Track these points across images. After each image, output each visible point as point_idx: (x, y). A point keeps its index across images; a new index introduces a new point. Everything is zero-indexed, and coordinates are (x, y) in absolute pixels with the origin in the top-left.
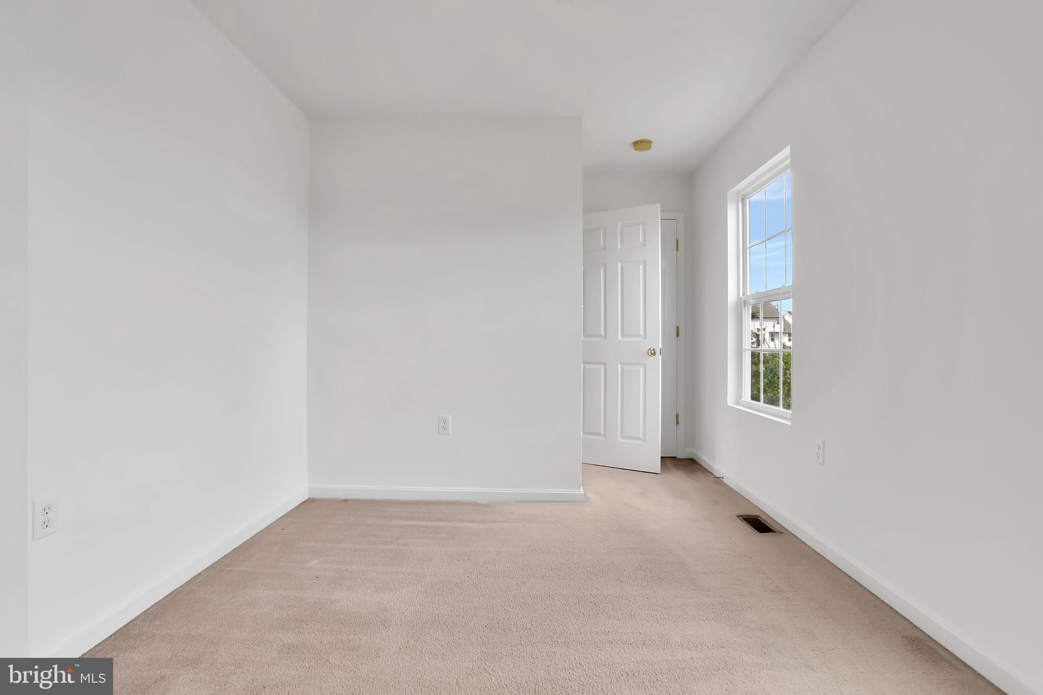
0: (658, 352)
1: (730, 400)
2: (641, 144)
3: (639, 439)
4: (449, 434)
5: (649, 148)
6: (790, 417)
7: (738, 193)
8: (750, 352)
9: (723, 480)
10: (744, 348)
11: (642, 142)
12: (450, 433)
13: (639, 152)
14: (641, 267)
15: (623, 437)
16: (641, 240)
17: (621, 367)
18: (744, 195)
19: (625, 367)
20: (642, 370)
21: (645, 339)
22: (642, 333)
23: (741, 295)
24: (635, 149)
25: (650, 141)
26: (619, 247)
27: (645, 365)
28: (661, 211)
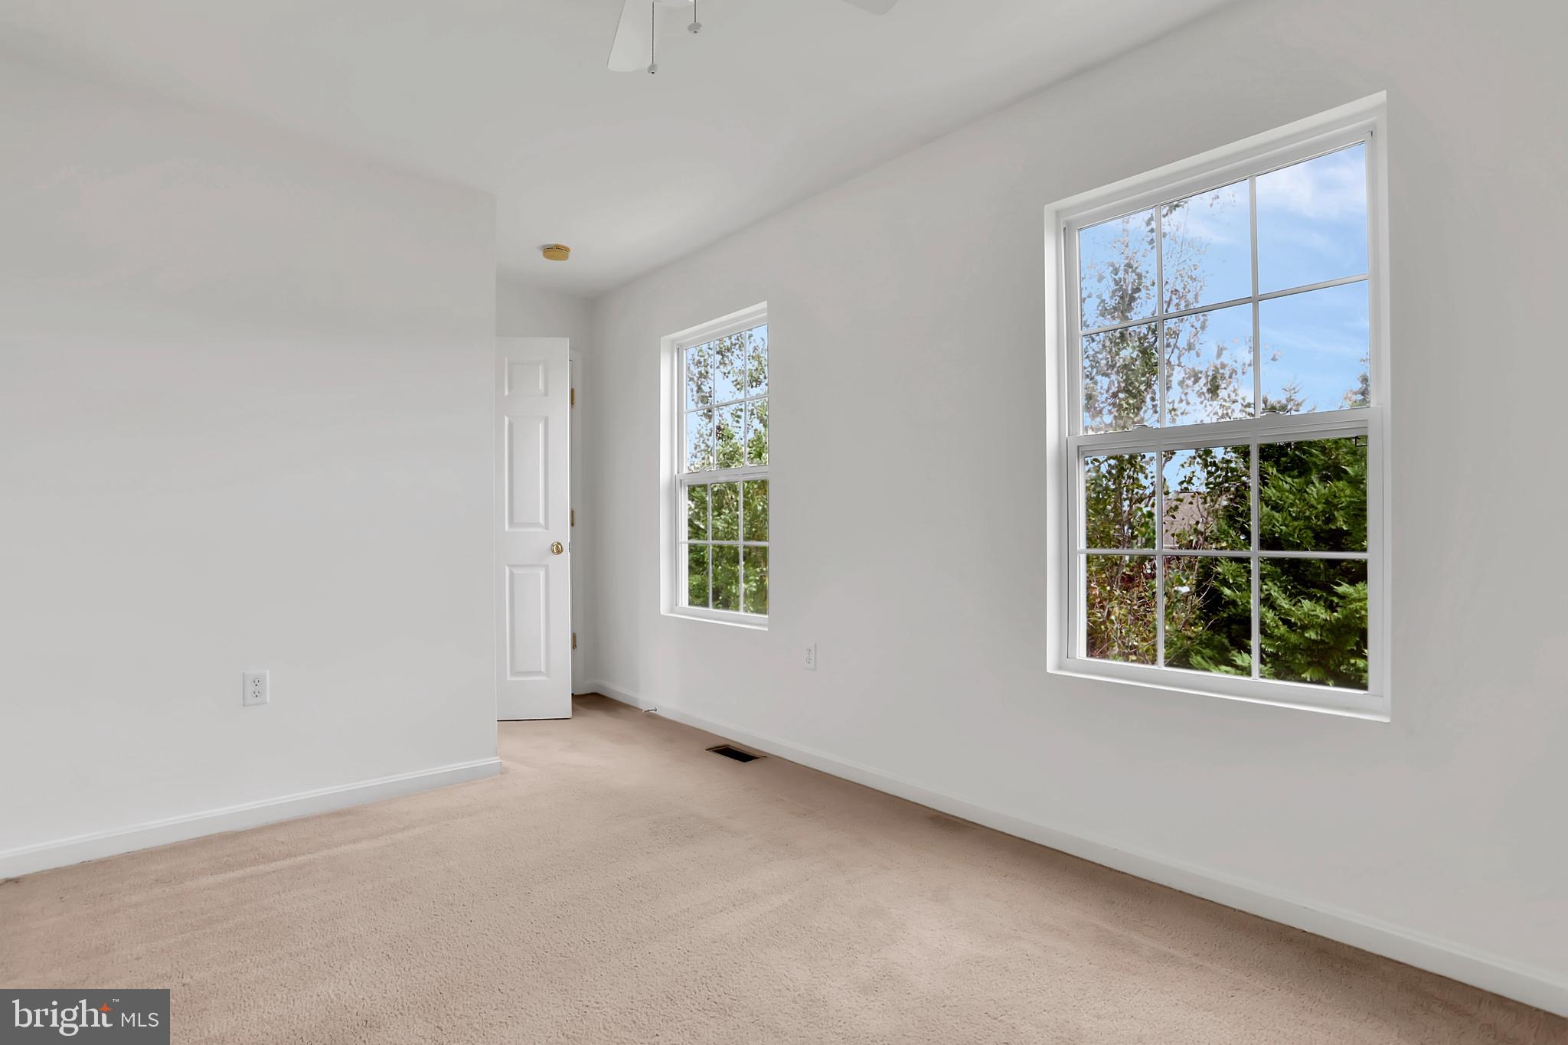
0: (566, 548)
1: (664, 609)
2: (555, 251)
3: (539, 673)
4: (266, 703)
5: (566, 258)
6: (767, 622)
7: (673, 341)
8: (687, 545)
9: (658, 713)
10: (680, 540)
11: (558, 247)
12: (268, 700)
13: (553, 261)
14: (541, 426)
15: (514, 673)
16: (541, 386)
17: (510, 571)
18: (680, 345)
19: (516, 571)
20: (542, 574)
21: (547, 529)
22: (542, 521)
23: (676, 473)
24: (545, 256)
25: (565, 247)
26: (506, 393)
27: (547, 567)
28: (570, 349)
